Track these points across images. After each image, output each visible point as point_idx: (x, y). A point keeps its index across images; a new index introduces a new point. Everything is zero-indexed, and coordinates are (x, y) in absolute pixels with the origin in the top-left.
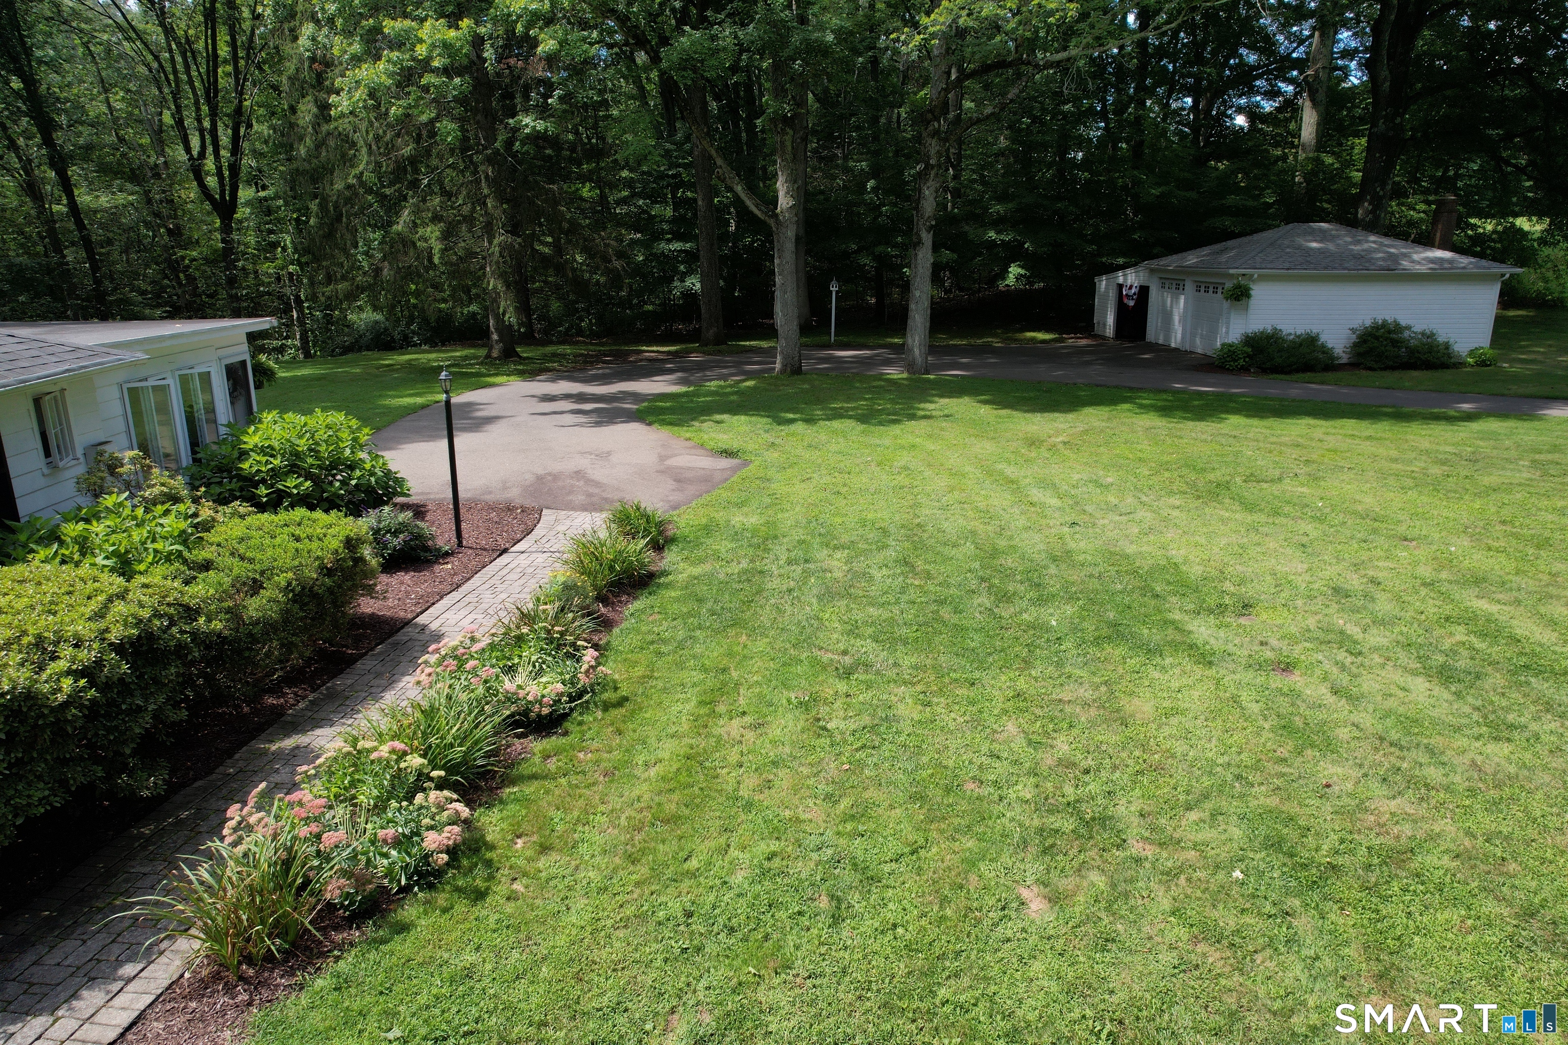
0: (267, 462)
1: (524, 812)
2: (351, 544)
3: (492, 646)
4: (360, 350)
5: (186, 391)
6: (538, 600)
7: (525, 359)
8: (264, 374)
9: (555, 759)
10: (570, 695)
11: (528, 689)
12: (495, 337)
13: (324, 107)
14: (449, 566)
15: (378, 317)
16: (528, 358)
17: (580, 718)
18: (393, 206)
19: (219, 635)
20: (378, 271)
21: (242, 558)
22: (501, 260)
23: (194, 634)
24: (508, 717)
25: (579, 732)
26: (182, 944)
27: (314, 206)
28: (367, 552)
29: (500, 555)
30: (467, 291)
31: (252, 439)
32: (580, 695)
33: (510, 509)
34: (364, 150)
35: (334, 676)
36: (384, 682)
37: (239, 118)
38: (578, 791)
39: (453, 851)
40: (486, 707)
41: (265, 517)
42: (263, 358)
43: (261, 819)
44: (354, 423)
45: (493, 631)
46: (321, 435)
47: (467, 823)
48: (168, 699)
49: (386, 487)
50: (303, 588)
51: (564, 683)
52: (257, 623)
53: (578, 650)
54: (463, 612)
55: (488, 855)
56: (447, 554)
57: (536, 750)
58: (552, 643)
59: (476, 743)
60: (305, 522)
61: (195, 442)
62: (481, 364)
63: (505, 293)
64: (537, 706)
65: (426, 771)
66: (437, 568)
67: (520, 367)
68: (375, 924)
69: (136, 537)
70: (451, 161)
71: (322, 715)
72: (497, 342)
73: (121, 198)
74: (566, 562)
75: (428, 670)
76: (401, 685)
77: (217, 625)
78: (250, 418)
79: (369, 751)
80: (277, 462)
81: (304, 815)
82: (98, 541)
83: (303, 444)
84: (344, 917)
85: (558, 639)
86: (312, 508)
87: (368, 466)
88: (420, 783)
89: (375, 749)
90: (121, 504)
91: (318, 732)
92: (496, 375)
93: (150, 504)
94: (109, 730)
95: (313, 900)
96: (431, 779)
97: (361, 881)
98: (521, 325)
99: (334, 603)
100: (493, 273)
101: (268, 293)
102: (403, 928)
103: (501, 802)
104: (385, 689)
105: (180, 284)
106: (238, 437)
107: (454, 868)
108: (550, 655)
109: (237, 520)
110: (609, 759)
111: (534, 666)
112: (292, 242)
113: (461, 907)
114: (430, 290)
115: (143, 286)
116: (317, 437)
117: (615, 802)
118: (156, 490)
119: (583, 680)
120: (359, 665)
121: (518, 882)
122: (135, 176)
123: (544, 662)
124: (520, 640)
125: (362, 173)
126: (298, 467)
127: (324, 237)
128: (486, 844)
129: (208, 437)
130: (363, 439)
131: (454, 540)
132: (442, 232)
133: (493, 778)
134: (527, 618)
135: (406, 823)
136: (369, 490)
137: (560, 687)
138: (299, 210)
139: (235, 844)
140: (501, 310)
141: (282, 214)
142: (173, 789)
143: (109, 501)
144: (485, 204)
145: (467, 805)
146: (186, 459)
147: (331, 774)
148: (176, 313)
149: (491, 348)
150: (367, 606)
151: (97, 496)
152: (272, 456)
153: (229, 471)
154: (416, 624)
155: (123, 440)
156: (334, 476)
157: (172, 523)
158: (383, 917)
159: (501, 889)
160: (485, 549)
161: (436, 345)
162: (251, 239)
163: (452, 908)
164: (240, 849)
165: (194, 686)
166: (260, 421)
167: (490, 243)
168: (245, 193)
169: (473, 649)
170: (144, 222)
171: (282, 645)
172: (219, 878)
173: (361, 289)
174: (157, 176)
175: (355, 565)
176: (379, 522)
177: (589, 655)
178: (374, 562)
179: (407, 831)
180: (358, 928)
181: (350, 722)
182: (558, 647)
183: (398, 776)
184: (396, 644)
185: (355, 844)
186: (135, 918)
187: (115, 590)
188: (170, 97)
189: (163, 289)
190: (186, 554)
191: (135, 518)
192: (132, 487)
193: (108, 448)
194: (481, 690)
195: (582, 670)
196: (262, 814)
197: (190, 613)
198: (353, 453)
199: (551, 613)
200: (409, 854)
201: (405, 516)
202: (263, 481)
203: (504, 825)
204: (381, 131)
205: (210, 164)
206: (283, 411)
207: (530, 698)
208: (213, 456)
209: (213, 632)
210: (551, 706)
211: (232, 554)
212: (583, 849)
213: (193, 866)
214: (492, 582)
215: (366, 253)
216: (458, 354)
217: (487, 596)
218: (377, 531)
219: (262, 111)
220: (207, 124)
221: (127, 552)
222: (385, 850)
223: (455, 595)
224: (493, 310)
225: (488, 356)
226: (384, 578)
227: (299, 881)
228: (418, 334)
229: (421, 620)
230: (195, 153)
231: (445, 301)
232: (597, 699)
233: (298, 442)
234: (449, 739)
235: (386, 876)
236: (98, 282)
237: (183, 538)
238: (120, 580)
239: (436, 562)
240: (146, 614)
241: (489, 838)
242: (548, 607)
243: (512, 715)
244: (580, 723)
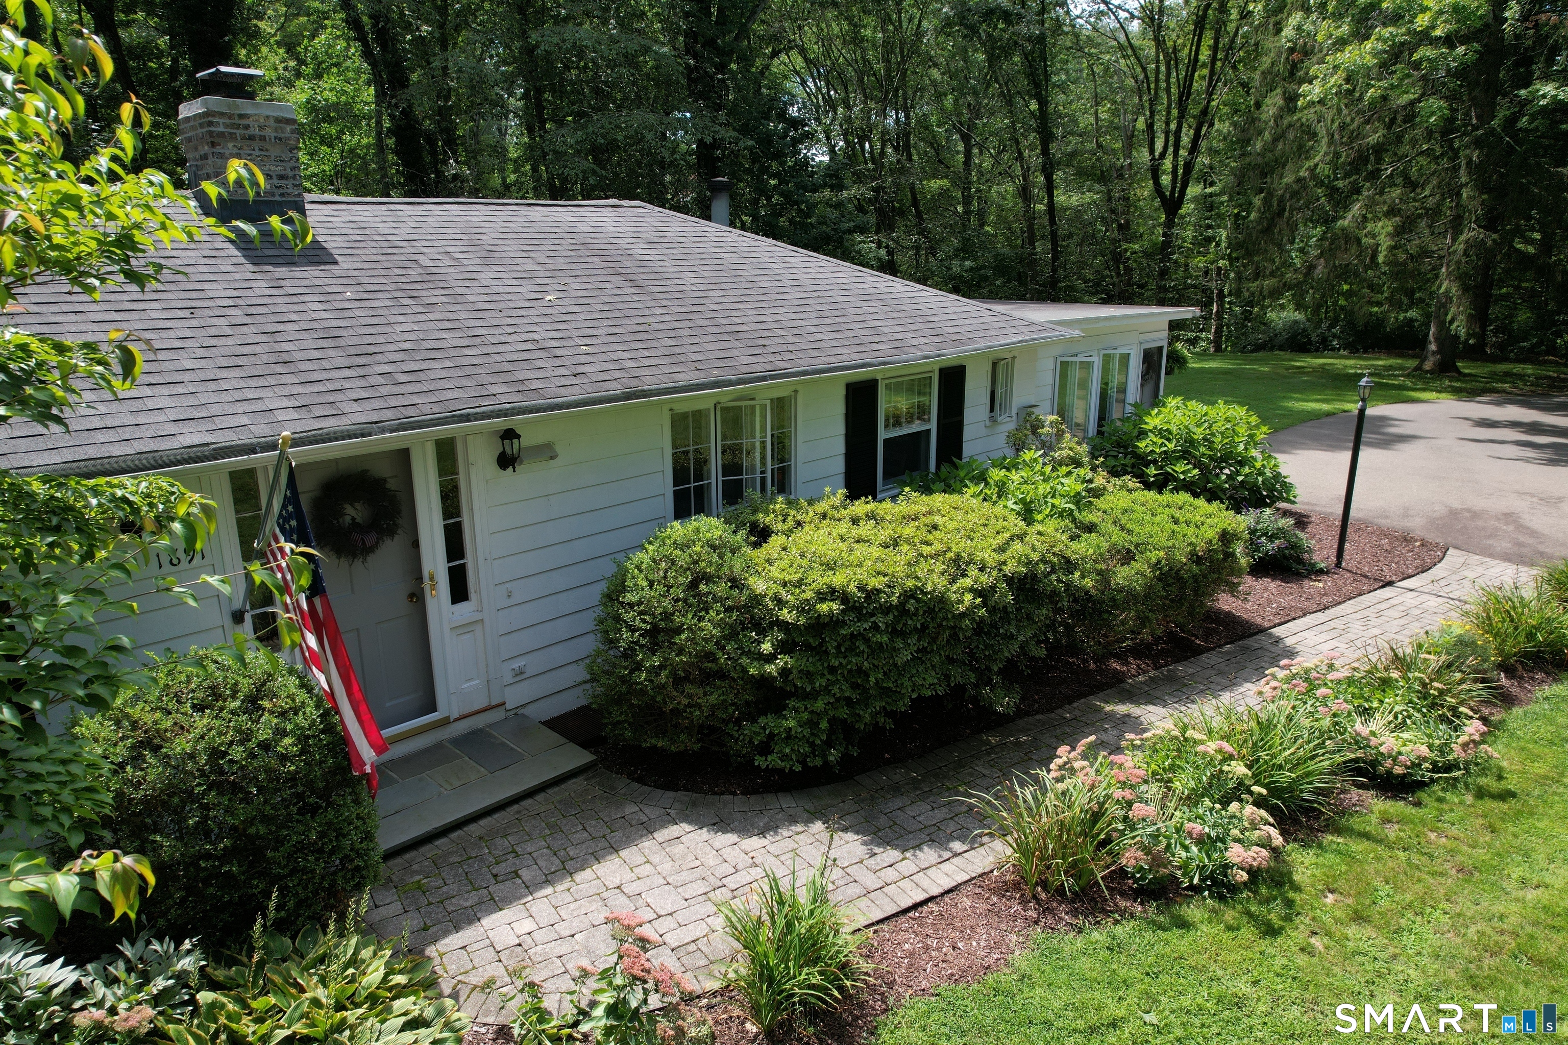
0: (1162, 445)
1: (1344, 868)
2: (1226, 537)
3: (1350, 681)
4: (1272, 349)
5: (1106, 370)
6: (1420, 646)
7: (1466, 375)
8: (1176, 360)
9: (1396, 827)
10: (1434, 763)
11: (1383, 739)
12: (1433, 347)
13: (1291, 99)
14: (1321, 585)
15: (1298, 316)
16: (1470, 375)
17: (1440, 794)
18: (1341, 201)
19: (1087, 593)
20: (1311, 268)
21: (1123, 528)
22: (1464, 259)
23: (1068, 585)
24: (1351, 760)
25: (1437, 809)
26: (998, 845)
27: (1257, 201)
28: (1238, 549)
29: (1383, 587)
30: (1410, 293)
31: (1153, 421)
32: (1449, 768)
33: (1407, 539)
34: (1325, 141)
35: (1177, 661)
36: (1225, 682)
37: (1205, 117)
38: (1417, 874)
39: (1254, 873)
40: (1328, 742)
41: (1151, 495)
42: (1179, 346)
43: (1083, 768)
44: (1254, 420)
45: (1356, 665)
46: (1219, 427)
47: (1275, 852)
48: (1035, 636)
49: (1272, 489)
50: (1171, 569)
51: (1430, 747)
52: (1120, 591)
53: (1458, 717)
54: (1325, 637)
55: (1291, 895)
56: (1321, 572)
57: (1375, 809)
58: (1425, 699)
59: (1308, 774)
60: (1187, 507)
61: (1102, 417)
62: (1408, 376)
63: (1459, 298)
64: (1390, 761)
65: (1247, 782)
66: (1307, 583)
67: (1458, 384)
68: (1158, 908)
69: (1041, 491)
70: (1425, 147)
71: (1158, 693)
72: (1433, 353)
73: (1088, 197)
74: (1466, 614)
75: (1274, 683)
76: (1241, 690)
77: (1088, 583)
78: (1155, 401)
79: (1195, 742)
80: (1171, 446)
81: (1122, 779)
82: (1012, 488)
83: (1199, 433)
84: (1131, 888)
85: (1435, 697)
86: (1196, 495)
87: (1258, 465)
88: (1238, 791)
89: (1202, 742)
90: (1035, 460)
91: (1151, 708)
92: (1424, 390)
93: (1057, 464)
94: (987, 647)
95: (1109, 860)
96: (1251, 793)
97: (1157, 861)
98: (1469, 335)
99: (1196, 591)
100: (1449, 274)
101: (1195, 286)
102: (1184, 925)
103: (1320, 846)
104: (1224, 688)
105: (1118, 274)
106: (1141, 418)
107: (1250, 890)
108: (1419, 711)
109: (1125, 493)
110: (1467, 855)
111: (1396, 717)
112: (1228, 237)
113: (1248, 933)
114: (1366, 290)
115: (1089, 276)
116: (1214, 428)
117: (1464, 904)
118: (1065, 453)
119: (1457, 753)
120: (1204, 657)
121: (1318, 937)
122: (1103, 178)
123: (1409, 717)
124: (1386, 684)
125: (1316, 165)
126: (1190, 453)
127: (1262, 231)
128: (1291, 882)
129: (1116, 413)
130: (1260, 437)
131: (1333, 558)
132: (1396, 228)
133: (1317, 818)
134: (1399, 661)
135: (1215, 825)
136: (1254, 489)
137: (1424, 750)
138: (1240, 206)
139: (1059, 780)
140: (1449, 317)
141: (1223, 209)
142: (1020, 714)
143: (1028, 455)
144: (1459, 194)
145: (1282, 834)
146: (1092, 431)
147: (1156, 751)
148: (1109, 300)
149: (1423, 360)
150: (1226, 602)
151: (1018, 450)
152: (1169, 440)
153: (1126, 447)
154: (1271, 634)
155: (1047, 405)
156: (1222, 469)
157: (1071, 485)
158: (1167, 905)
159: (1297, 935)
160: (1366, 577)
161: (1357, 351)
162: (1189, 233)
163: (1238, 929)
164: (1061, 787)
165: (1055, 631)
166: (1164, 405)
167: (1454, 240)
168: (1194, 190)
169: (1329, 677)
170: (1103, 218)
171: (1138, 618)
172: (1038, 804)
173: (1287, 287)
174: (1120, 177)
175: (1225, 559)
176: (1258, 523)
177: (1473, 728)
178: (1243, 561)
179: (1213, 834)
180: (1142, 904)
181: (1183, 708)
182: (1433, 706)
183: (1219, 776)
184: (1246, 649)
185: (1160, 825)
186: (971, 807)
187: (1017, 531)
188: (1147, 105)
189: (1103, 278)
190: (1076, 513)
191: (1043, 474)
192: (1047, 447)
193: (1036, 411)
194: (1326, 722)
195: (1460, 741)
196: (1086, 763)
197: (1069, 565)
198: (1246, 449)
199: (1433, 666)
200: (1209, 857)
201: (1287, 523)
202: (1155, 462)
203: (1318, 873)
204: (1348, 119)
205: (1168, 164)
206: (1187, 398)
207: (1383, 749)
208: (1116, 430)
209: (1083, 588)
210: (1407, 767)
211: (1115, 522)
212: (1408, 940)
213: (1022, 785)
214: (1366, 613)
215: (1301, 250)
216: (1380, 363)
217: (1356, 628)
218: (1253, 532)
219: (1226, 110)
220: (1173, 126)
221: (1031, 502)
222: (1187, 842)
223: (1320, 617)
224: (1438, 317)
225: (1418, 368)
226: (1249, 580)
227: (1102, 836)
228: (1339, 338)
229: (1277, 631)
230: (1157, 154)
231: (1379, 304)
232: (1470, 780)
233: (1195, 430)
234: (1279, 760)
235: (1180, 868)
236: (1054, 270)
237: (1077, 499)
238: (1022, 524)
239: (1307, 577)
240: (1035, 557)
241: (1296, 877)
242: (1431, 657)
243: (1356, 760)
244: (1440, 800)
